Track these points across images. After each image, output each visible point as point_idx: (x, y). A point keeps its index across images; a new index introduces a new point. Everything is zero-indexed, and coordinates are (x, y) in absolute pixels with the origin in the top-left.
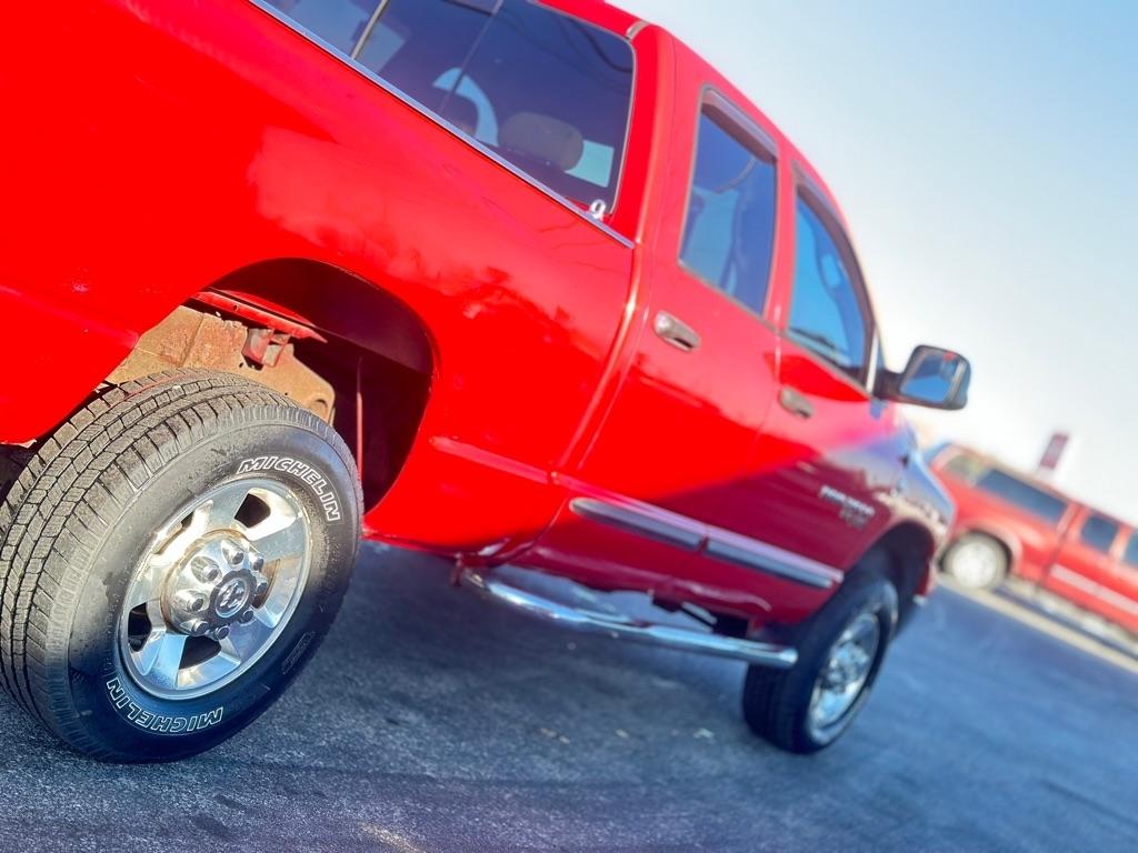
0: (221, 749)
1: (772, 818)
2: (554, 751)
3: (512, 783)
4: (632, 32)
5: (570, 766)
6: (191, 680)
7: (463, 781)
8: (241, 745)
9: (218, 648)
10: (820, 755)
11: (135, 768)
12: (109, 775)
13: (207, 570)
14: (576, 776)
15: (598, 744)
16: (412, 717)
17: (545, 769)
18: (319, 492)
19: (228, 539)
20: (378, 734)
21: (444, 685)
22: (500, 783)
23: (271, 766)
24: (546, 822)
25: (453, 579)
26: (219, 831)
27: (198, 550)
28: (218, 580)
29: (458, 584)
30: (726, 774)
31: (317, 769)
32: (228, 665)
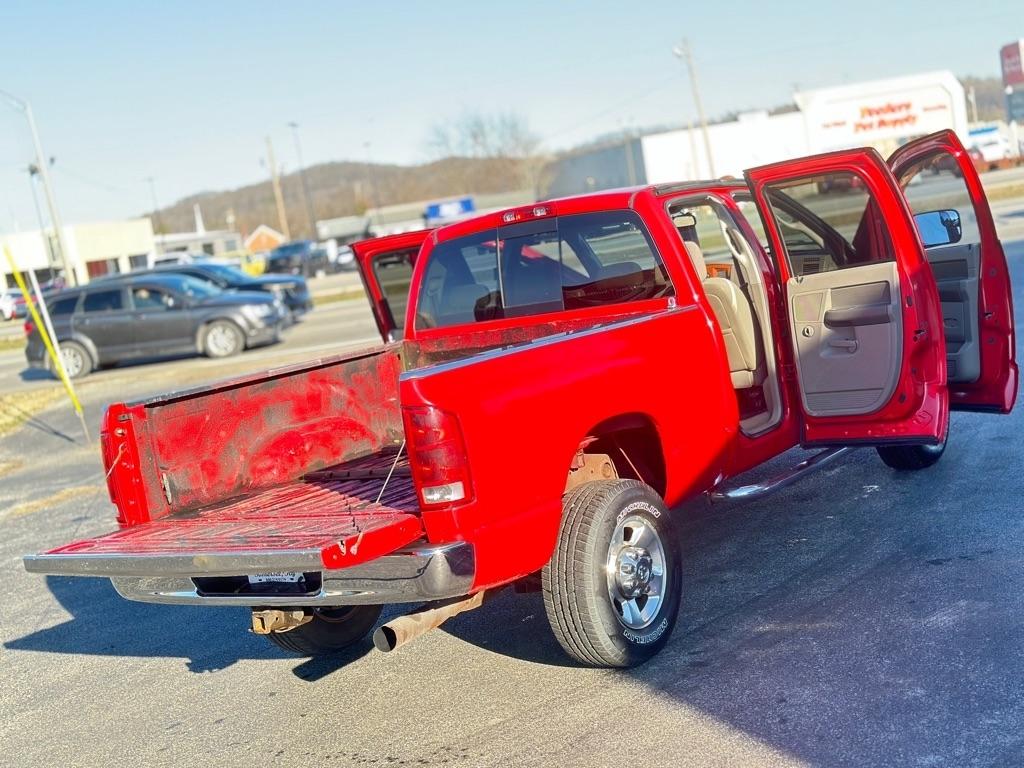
0: (672, 637)
1: (931, 512)
2: (804, 548)
3: (796, 576)
4: (631, 203)
5: (817, 551)
6: (646, 615)
7: (775, 589)
8: (678, 631)
9: (647, 596)
10: (943, 458)
11: (650, 661)
12: (644, 668)
13: (629, 569)
14: (822, 555)
15: (822, 531)
16: (729, 575)
17: (806, 559)
18: (648, 510)
19: (627, 551)
20: (721, 592)
21: (728, 549)
22: (791, 579)
23: (695, 631)
24: (824, 584)
25: (710, 503)
26: (701, 664)
27: (619, 563)
28: (636, 569)
29: (712, 503)
30: (895, 503)
31: (713, 621)
32: (656, 601)
